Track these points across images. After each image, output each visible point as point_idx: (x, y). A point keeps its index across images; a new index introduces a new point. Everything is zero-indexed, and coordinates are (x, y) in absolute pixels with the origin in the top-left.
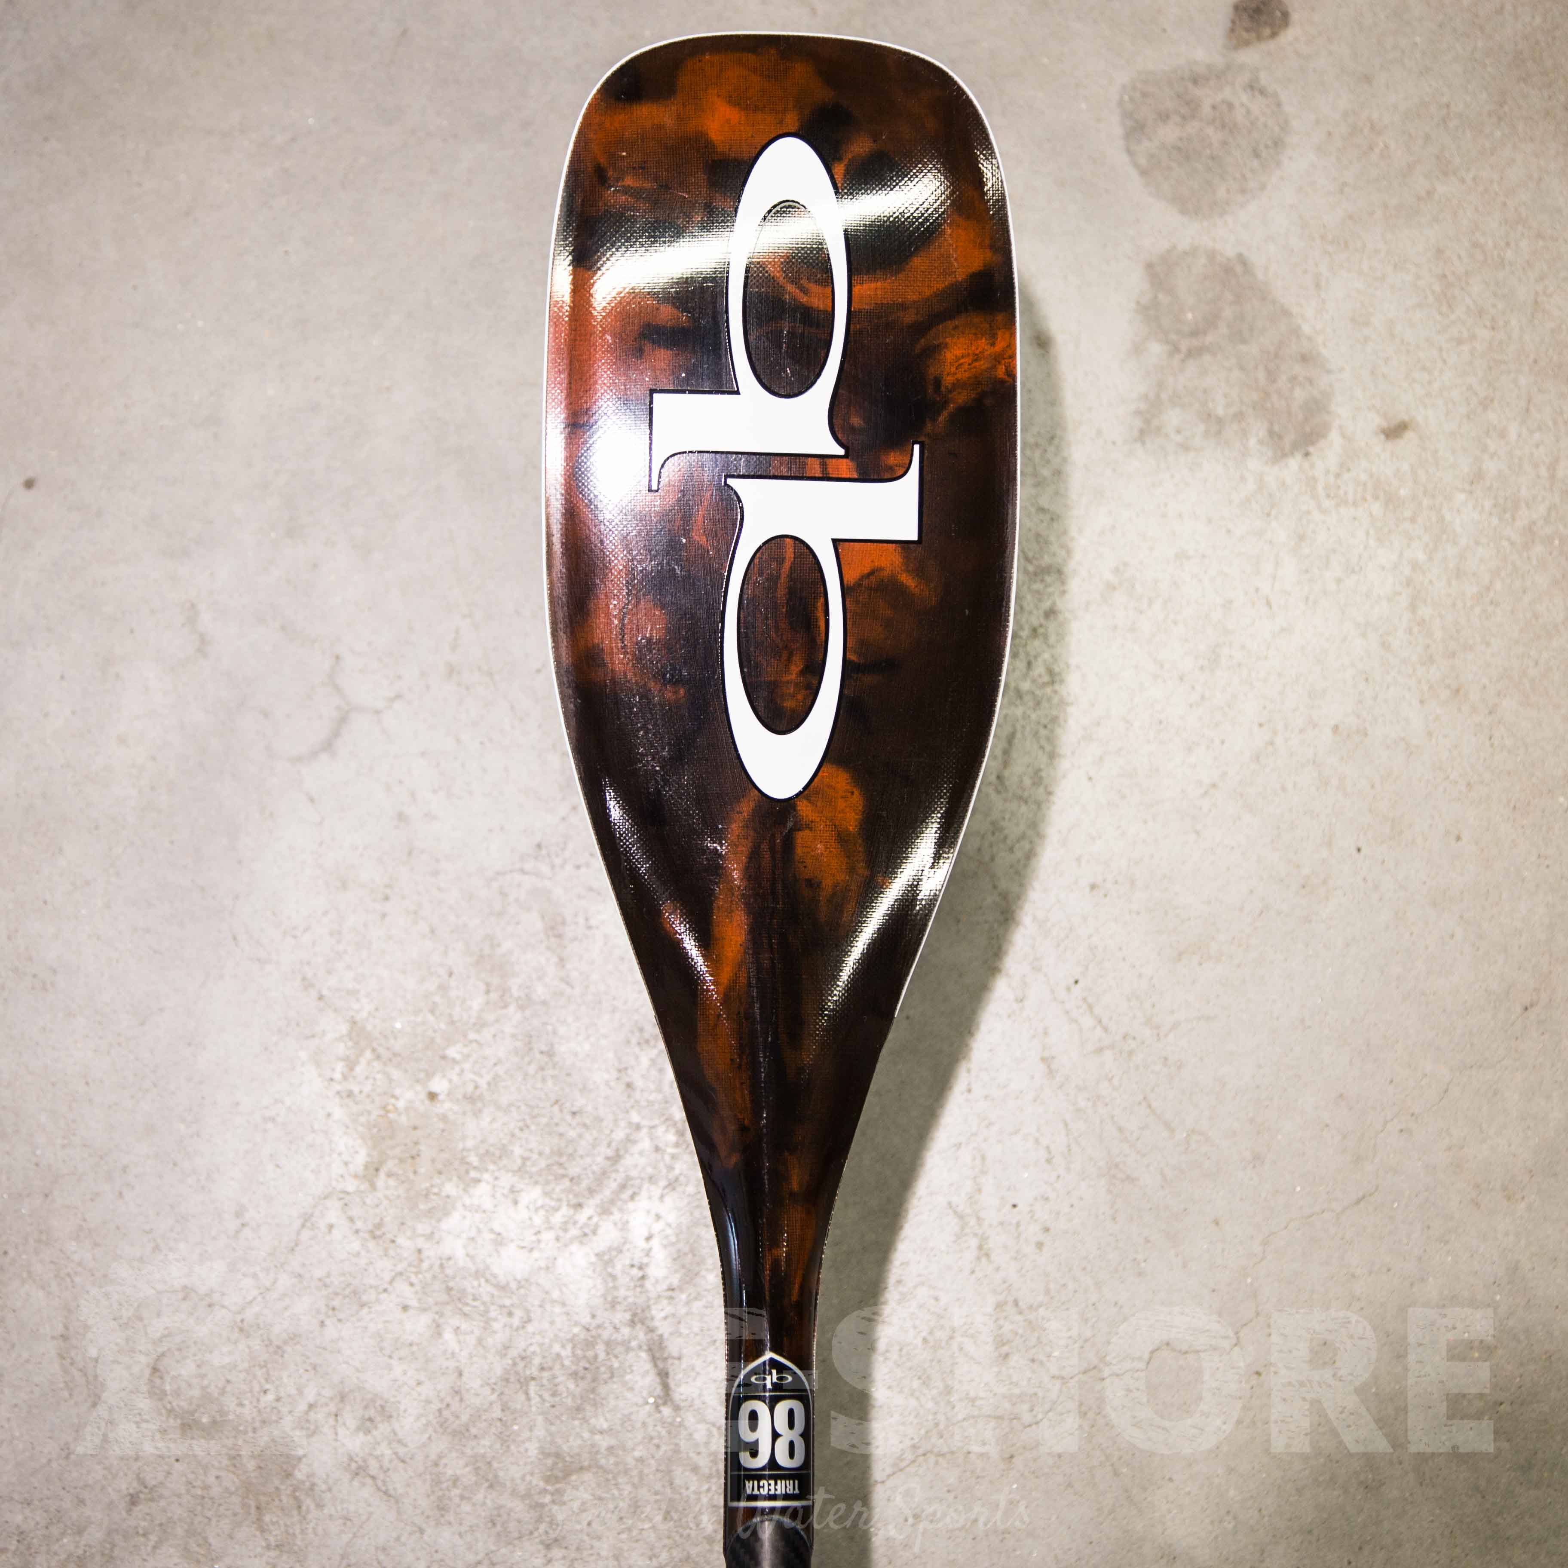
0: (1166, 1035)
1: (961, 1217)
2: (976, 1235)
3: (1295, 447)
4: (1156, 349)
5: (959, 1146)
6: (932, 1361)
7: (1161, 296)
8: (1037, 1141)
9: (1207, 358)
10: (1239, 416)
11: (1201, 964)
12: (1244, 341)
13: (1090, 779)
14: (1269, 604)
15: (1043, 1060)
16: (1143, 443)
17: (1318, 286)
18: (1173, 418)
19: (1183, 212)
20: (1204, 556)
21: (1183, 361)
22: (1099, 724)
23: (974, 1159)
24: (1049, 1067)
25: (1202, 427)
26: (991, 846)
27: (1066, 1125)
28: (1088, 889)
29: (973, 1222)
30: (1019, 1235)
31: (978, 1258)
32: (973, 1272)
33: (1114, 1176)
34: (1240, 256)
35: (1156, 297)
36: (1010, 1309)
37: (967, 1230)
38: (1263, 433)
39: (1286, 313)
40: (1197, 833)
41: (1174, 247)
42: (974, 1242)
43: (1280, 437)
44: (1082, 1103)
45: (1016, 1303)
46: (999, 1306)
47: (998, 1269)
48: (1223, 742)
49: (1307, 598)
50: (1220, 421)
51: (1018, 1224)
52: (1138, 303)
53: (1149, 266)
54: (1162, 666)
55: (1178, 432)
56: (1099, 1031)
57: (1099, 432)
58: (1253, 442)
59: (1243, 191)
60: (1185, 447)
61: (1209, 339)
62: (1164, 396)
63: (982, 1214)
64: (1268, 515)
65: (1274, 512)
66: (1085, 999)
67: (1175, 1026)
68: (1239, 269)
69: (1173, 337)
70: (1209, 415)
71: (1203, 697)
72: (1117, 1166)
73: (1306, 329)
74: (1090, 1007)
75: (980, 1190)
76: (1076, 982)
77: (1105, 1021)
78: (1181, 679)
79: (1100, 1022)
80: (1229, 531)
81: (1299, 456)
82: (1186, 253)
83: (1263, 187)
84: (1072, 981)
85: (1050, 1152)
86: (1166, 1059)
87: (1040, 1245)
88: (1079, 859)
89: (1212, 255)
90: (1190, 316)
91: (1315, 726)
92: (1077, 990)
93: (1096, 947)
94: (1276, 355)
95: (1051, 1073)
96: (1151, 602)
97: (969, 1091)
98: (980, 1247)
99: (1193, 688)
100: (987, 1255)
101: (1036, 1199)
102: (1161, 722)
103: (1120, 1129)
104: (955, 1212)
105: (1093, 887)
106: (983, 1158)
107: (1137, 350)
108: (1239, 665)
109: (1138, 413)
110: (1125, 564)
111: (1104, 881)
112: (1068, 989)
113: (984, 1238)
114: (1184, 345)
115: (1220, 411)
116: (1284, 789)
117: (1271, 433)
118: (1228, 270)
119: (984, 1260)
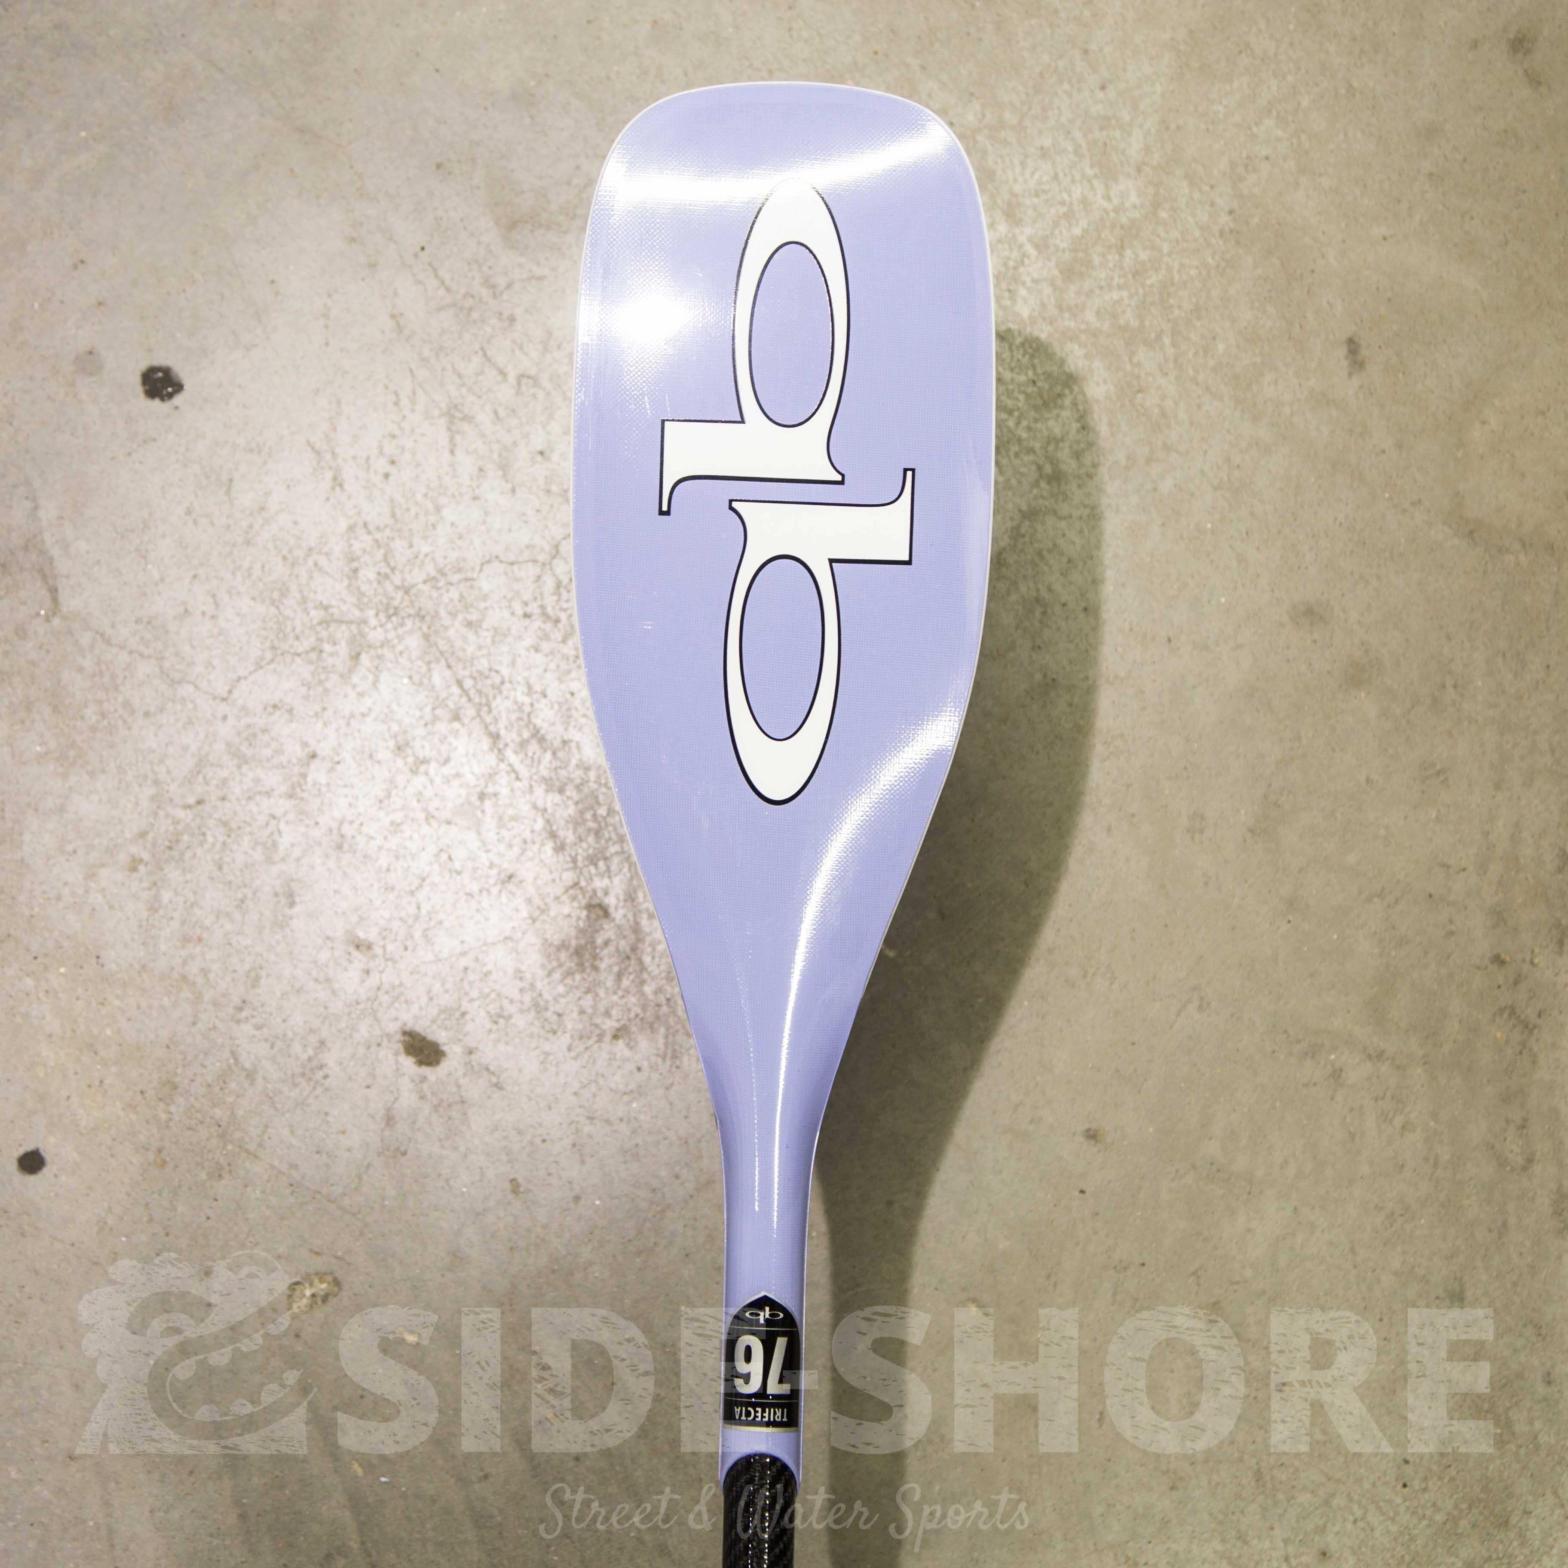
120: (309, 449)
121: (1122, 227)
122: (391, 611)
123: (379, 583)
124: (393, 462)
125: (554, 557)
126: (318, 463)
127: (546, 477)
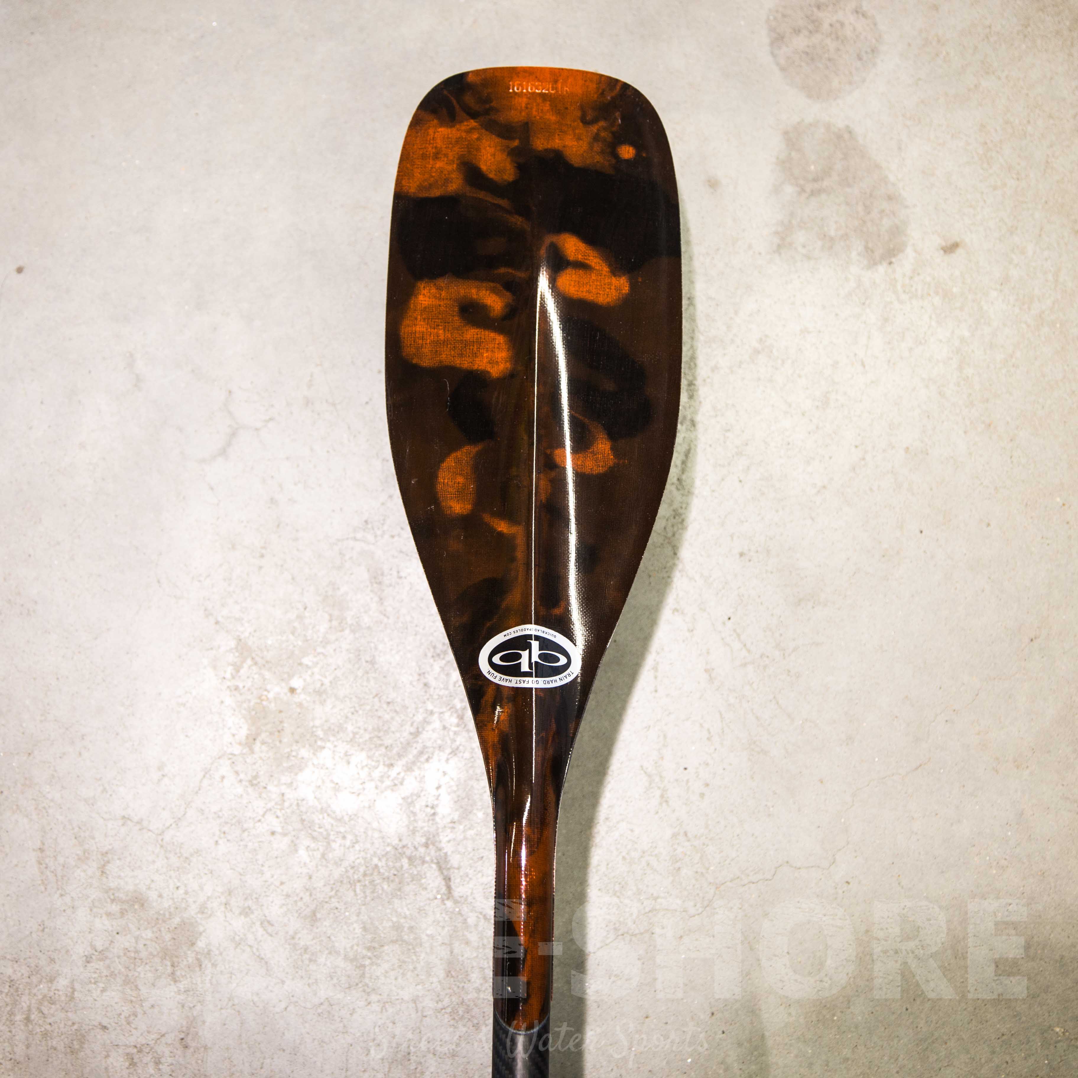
0: (789, 655)
1: (650, 776)
2: (659, 788)
3: (883, 258)
4: (789, 190)
5: (648, 728)
6: (628, 872)
7: (793, 154)
8: (701, 725)
9: (823, 196)
10: (845, 237)
11: (813, 607)
12: (849, 186)
13: (740, 481)
14: (863, 365)
15: (706, 671)
16: (780, 254)
17: (900, 148)
18: (800, 237)
19: (809, 96)
20: (820, 332)
21: (807, 198)
22: (747, 444)
23: (659, 737)
24: (710, 676)
25: (819, 243)
26: (673, 526)
27: (721, 714)
28: (738, 556)
29: (657, 779)
30: (689, 788)
31: (661, 804)
32: (657, 813)
33: (753, 750)
34: (848, 127)
35: (790, 154)
36: (681, 838)
37: (653, 785)
38: (861, 248)
39: (878, 167)
40: (812, 519)
41: (803, 120)
42: (658, 793)
43: (872, 251)
44: (732, 700)
45: (686, 834)
46: (675, 836)
47: (674, 811)
48: (831, 458)
49: (889, 361)
50: (832, 239)
51: (688, 781)
52: (778, 158)
53: (786, 133)
54: (790, 406)
55: (804, 246)
56: (744, 652)
57: (750, 247)
58: (854, 254)
59: (850, 83)
60: (808, 257)
61: (826, 183)
62: (794, 222)
63: (664, 774)
64: (864, 304)
65: (867, 302)
66: (735, 630)
67: (795, 649)
68: (846, 136)
69: (802, 182)
70: (825, 236)
71: (817, 428)
72: (755, 743)
73: (892, 178)
74: (739, 635)
75: (662, 758)
76: (729, 619)
77: (748, 645)
78: (803, 415)
79: (745, 645)
80: (837, 315)
81: (885, 264)
82: (811, 125)
83: (864, 81)
84: (726, 618)
85: (710, 733)
86: (789, 671)
87: (702, 795)
88: (732, 536)
89: (828, 127)
90: (812, 167)
91: (893, 447)
92: (729, 624)
93: (743, 595)
94: (871, 195)
95: (711, 680)
96: (783, 362)
97: (656, 691)
98: (662, 796)
99: (811, 420)
100: (667, 801)
101: (700, 764)
102: (789, 444)
103: (758, 718)
104: (646, 773)
105: (741, 555)
106: (665, 737)
107: (777, 190)
108: (842, 406)
109: (777, 233)
110: (766, 336)
111: (749, 550)
112: (724, 623)
113: (665, 790)
114: (809, 187)
115: (832, 233)
116: (871, 489)
117: (866, 248)
118: (839, 137)
119: (664, 804)
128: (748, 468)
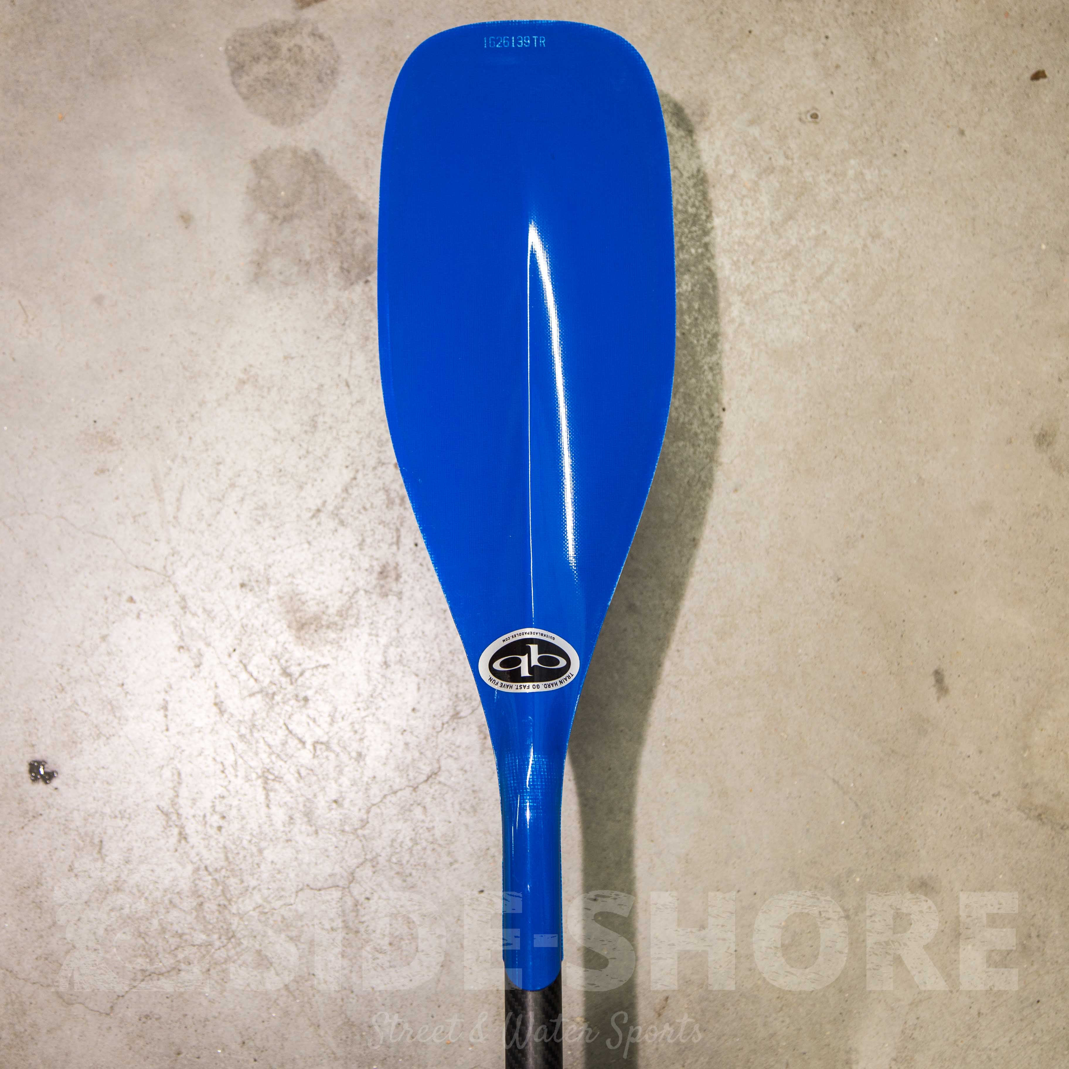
0: (296, 680)
1: (167, 814)
2: (177, 826)
3: (359, 277)
4: (262, 218)
5: (162, 767)
6: (152, 912)
7: (263, 182)
8: (214, 759)
9: (296, 222)
10: (321, 260)
11: (316, 631)
12: (320, 208)
13: (236, 513)
14: (348, 385)
15: (216, 704)
16: (258, 283)
17: (367, 166)
18: (276, 264)
19: (274, 123)
20: (302, 356)
21: (280, 225)
22: (239, 476)
23: (173, 775)
24: (220, 709)
25: (296, 269)
26: (172, 564)
27: (233, 747)
28: (238, 587)
29: (174, 817)
30: (206, 823)
31: (179, 841)
32: (176, 850)
33: (267, 778)
34: (314, 150)
35: (259, 182)
36: (203, 873)
37: (171, 823)
38: (337, 270)
39: (346, 186)
40: (309, 543)
41: (269, 148)
42: (176, 831)
43: (349, 272)
44: (243, 731)
45: (206, 868)
46: (196, 871)
47: (193, 847)
48: (322, 480)
49: (373, 379)
50: (308, 264)
51: (205, 816)
52: (248, 187)
53: (254, 162)
54: (279, 432)
55: (281, 273)
56: (252, 681)
57: (228, 278)
58: (330, 276)
59: (313, 106)
60: (286, 284)
61: (296, 208)
62: (269, 249)
63: (181, 811)
64: (344, 324)
65: (347, 323)
66: (241, 662)
67: (302, 674)
68: (314, 159)
69: (272, 209)
70: (300, 261)
71: (308, 452)
72: (268, 770)
73: (361, 197)
74: (245, 666)
75: (177, 796)
76: (235, 650)
77: (255, 674)
78: (293, 441)
79: (252, 676)
80: (318, 338)
81: (361, 283)
82: (278, 151)
83: (326, 102)
84: (231, 649)
85: (223, 766)
86: (297, 696)
87: (220, 828)
88: (231, 568)
89: (295, 151)
90: (283, 193)
91: (383, 464)
92: (235, 656)
93: (247, 625)
94: (343, 216)
95: (222, 712)
96: (269, 389)
97: (167, 730)
98: (180, 833)
99: (300, 445)
100: (185, 838)
101: (215, 798)
102: (280, 471)
103: (270, 746)
104: (162, 812)
105: (243, 585)
106: (179, 774)
107: (249, 220)
108: (330, 428)
109: (252, 262)
110: (251, 366)
111: (250, 581)
112: (230, 656)
113: (182, 827)
114: (281, 213)
115: (308, 257)
116: (365, 508)
117: (342, 268)
118: (307, 161)
119: (183, 842)
120: (159, 812)
121: (759, 596)
122: (230, 934)
123: (220, 912)
124: (224, 817)
125: (351, 882)
126: (167, 822)
127: (341, 820)
128: (243, 499)
